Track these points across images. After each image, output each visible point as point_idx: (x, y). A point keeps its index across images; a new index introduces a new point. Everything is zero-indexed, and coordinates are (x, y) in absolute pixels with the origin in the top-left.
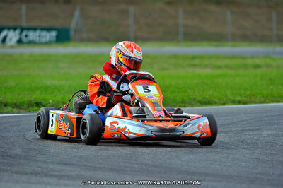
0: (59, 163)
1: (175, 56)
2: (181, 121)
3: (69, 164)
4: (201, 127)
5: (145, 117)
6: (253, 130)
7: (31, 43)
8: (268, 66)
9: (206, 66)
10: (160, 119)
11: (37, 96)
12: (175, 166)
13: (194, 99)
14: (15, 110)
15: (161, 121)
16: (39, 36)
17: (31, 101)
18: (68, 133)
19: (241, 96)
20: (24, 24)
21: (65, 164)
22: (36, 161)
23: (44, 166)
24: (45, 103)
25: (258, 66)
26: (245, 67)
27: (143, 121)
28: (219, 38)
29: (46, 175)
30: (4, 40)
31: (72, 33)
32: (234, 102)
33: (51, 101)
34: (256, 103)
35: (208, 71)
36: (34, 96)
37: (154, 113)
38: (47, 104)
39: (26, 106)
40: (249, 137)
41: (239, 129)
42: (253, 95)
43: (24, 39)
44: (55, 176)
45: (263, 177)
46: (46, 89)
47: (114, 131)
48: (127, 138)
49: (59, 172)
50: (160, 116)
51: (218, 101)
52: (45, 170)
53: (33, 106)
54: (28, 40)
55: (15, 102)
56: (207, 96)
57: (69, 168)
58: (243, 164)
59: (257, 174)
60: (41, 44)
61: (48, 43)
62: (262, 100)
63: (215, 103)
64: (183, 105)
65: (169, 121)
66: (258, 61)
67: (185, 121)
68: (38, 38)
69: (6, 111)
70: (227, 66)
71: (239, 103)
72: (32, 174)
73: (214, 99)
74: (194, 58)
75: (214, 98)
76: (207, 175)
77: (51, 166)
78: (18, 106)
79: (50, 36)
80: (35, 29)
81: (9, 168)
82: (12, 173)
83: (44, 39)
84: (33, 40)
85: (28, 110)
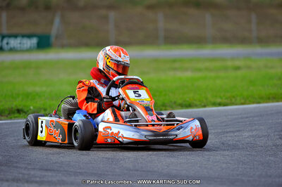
0: (41, 169)
1: (155, 60)
2: (174, 125)
3: (50, 170)
4: (193, 130)
5: (137, 121)
7: (12, 50)
8: (249, 68)
9: (186, 70)
10: (153, 123)
11: (17, 103)
12: (156, 169)
13: (175, 103)
15: (153, 125)
16: (20, 43)
17: (12, 108)
18: (59, 139)
19: (221, 98)
20: (5, 32)
21: (47, 170)
22: (17, 167)
23: (25, 172)
24: (26, 110)
25: (238, 68)
26: (226, 69)
27: (136, 126)
28: (199, 41)
31: (53, 40)
32: (214, 104)
33: (32, 108)
34: (236, 104)
35: (189, 74)
36: (15, 103)
37: (146, 117)
38: (28, 111)
39: (7, 113)
40: (230, 138)
41: (220, 131)
42: (234, 97)
43: (5, 47)
44: (36, 182)
45: (243, 178)
46: (27, 96)
47: (107, 136)
48: (121, 143)
49: (40, 178)
50: (153, 121)
51: (198, 103)
52: (26, 176)
53: (14, 113)
54: (9, 47)
56: (188, 99)
57: (50, 174)
58: (224, 166)
59: (238, 175)
60: (22, 51)
61: (29, 50)
62: (243, 101)
63: (196, 106)
64: (164, 108)
65: (161, 125)
66: (238, 63)
67: (177, 124)
68: (19, 45)
70: (207, 69)
71: (220, 104)
72: (13, 180)
73: (195, 102)
74: (174, 61)
75: (195, 100)
77: (32, 172)
79: (31, 44)
80: (16, 36)
83: (25, 46)
84: (14, 48)
85: (9, 117)
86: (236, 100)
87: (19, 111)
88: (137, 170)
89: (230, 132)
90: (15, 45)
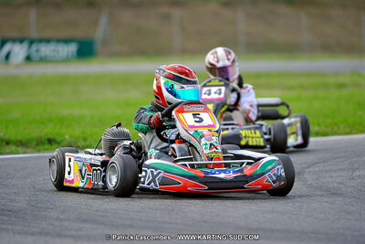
0: (76, 221)
6: (335, 171)
7: (43, 60)
8: (357, 85)
11: (49, 131)
12: (231, 220)
14: (20, 149)
16: (54, 51)
17: (41, 137)
20: (34, 34)
21: (85, 221)
22: (46, 217)
23: (56, 223)
24: (59, 139)
25: (341, 86)
26: (326, 87)
28: (290, 49)
29: (59, 236)
30: (7, 56)
31: (98, 47)
33: (67, 137)
36: (44, 131)
38: (62, 141)
39: (34, 143)
40: (329, 179)
43: (34, 55)
44: (71, 236)
46: (62, 121)
49: (77, 231)
52: (58, 229)
53: (43, 144)
54: (39, 55)
55: (20, 138)
57: (89, 226)
58: (322, 216)
59: (339, 229)
61: (66, 60)
62: (348, 130)
66: (342, 79)
69: (8, 151)
70: (302, 87)
72: (40, 234)
74: (258, 76)
76: (273, 231)
77: (66, 224)
78: (23, 144)
79: (68, 52)
80: (48, 41)
81: (10, 227)
82: (14, 233)
83: (61, 53)
84: (46, 57)
85: (37, 148)
86: (339, 128)
87: (50, 141)
88: (205, 222)
89: (330, 171)
90: (48, 53)
